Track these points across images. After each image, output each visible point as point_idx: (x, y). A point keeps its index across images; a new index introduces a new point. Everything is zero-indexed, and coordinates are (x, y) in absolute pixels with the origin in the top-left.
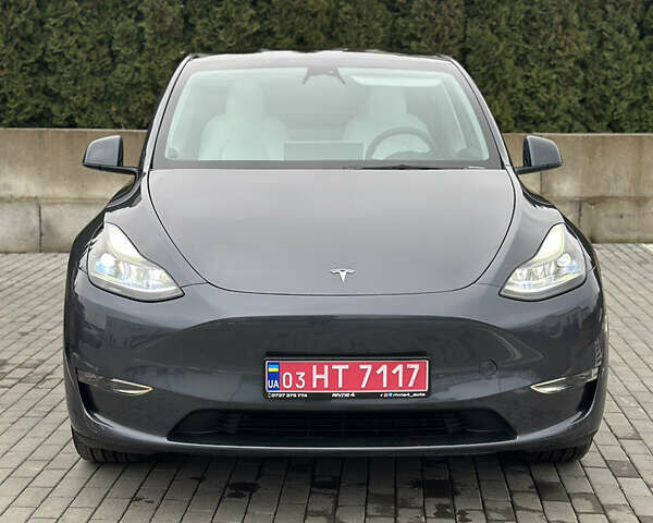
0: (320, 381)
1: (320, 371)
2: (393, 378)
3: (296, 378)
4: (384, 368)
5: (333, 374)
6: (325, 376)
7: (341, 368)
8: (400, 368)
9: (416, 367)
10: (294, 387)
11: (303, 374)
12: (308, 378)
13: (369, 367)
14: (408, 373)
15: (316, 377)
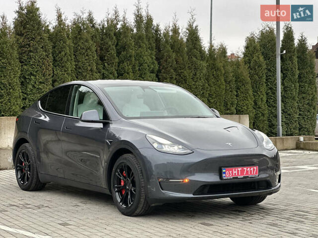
0: (235, 173)
1: (235, 171)
2: (251, 171)
3: (229, 173)
4: (249, 169)
5: (238, 171)
6: (236, 172)
7: (240, 169)
8: (252, 169)
9: (255, 168)
10: (229, 176)
11: (231, 172)
12: (232, 173)
13: (246, 169)
14: (254, 169)
15: (234, 172)
